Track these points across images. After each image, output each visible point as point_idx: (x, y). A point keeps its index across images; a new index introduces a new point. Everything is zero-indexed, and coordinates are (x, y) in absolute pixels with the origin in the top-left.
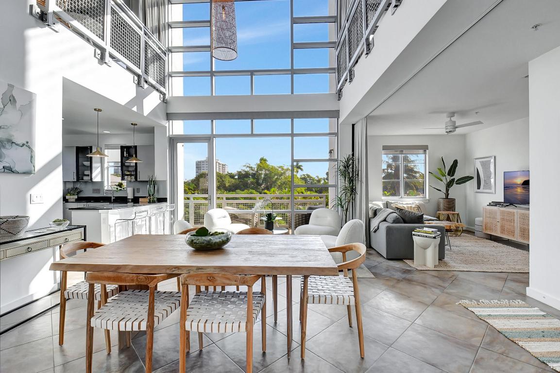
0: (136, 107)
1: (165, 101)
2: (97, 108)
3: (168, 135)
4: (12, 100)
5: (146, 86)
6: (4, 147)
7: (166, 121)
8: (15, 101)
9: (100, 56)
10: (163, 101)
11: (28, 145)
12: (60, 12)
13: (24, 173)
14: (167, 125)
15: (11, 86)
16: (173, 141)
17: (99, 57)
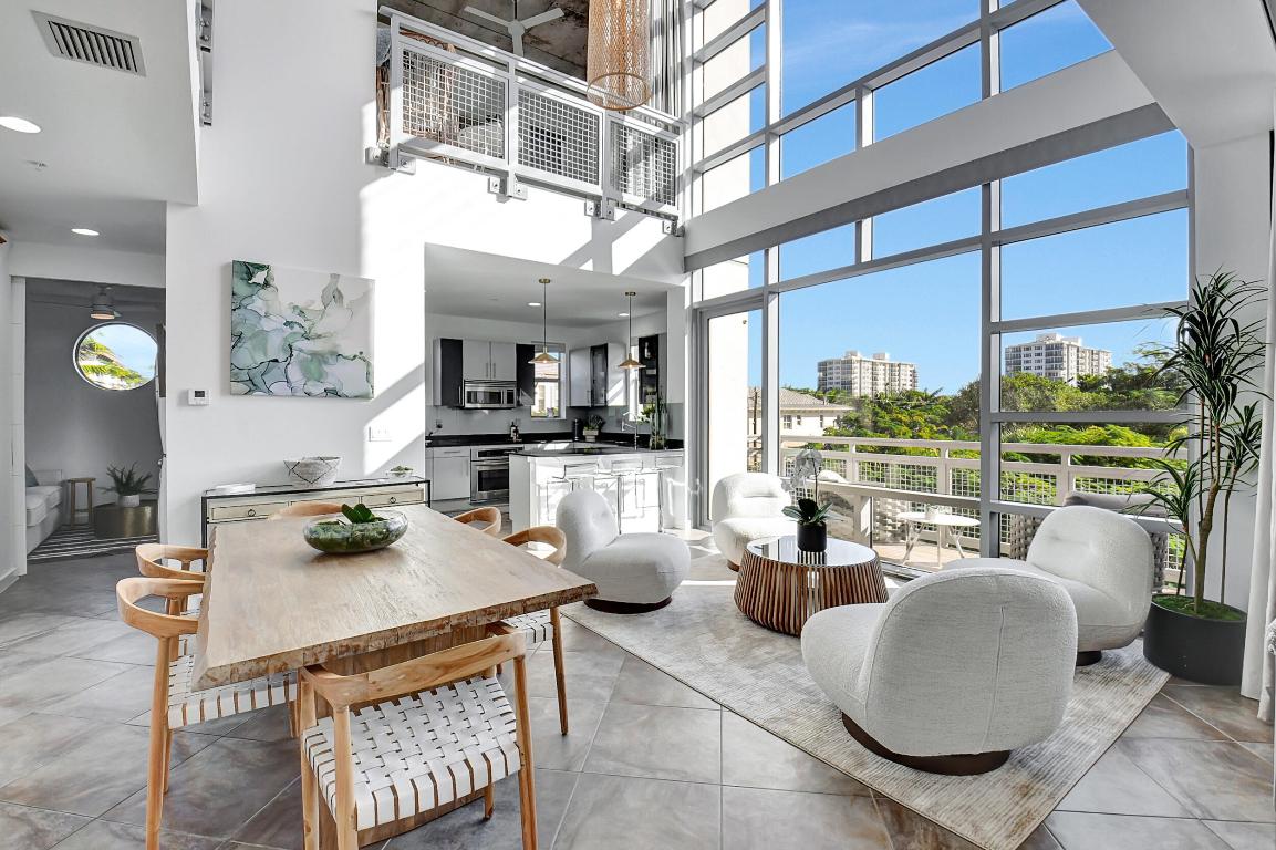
0: (591, 261)
1: (679, 233)
2: (542, 277)
3: (687, 304)
4: (338, 296)
5: (619, 214)
6: (326, 363)
7: (684, 275)
8: (341, 296)
9: (498, 187)
10: (673, 232)
11: (363, 358)
12: (411, 141)
13: (356, 397)
14: (686, 284)
15: (335, 277)
16: (701, 317)
17: (497, 190)
